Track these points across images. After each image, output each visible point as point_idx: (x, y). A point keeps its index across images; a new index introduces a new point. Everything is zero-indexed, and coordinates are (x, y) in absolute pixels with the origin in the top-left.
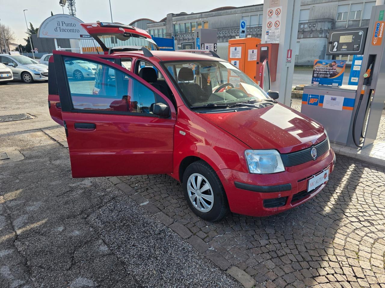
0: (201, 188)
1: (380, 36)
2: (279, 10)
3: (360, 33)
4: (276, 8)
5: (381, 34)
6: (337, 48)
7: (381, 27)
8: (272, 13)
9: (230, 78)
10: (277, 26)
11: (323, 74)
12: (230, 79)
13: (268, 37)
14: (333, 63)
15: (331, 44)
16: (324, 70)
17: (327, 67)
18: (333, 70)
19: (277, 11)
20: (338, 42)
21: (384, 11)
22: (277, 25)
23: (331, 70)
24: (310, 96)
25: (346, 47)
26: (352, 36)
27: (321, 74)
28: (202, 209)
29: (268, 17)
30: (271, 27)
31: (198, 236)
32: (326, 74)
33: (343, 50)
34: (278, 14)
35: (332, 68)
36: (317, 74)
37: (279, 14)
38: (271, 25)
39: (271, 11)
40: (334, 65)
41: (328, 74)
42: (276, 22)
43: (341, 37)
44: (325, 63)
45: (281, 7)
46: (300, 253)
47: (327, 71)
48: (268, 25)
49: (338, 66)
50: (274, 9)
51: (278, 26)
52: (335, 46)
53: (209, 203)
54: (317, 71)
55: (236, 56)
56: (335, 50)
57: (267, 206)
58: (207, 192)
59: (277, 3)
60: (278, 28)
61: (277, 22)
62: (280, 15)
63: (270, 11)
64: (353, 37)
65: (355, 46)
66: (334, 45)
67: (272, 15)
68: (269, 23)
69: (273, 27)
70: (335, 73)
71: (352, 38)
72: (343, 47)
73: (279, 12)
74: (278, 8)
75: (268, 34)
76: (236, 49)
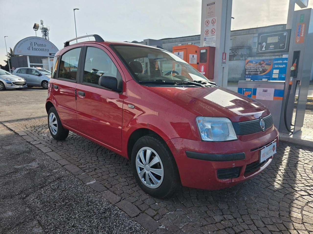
0: (150, 162)
1: (302, 35)
2: (214, 20)
3: (285, 34)
4: (212, 18)
5: (302, 34)
6: (265, 48)
7: (302, 28)
8: (208, 23)
10: (213, 33)
11: (254, 71)
13: (206, 42)
14: (261, 62)
15: (260, 44)
16: (254, 68)
17: (257, 65)
18: (263, 68)
19: (212, 21)
20: (266, 42)
21: (303, 15)
23: (261, 68)
24: (245, 90)
25: (273, 46)
26: (278, 37)
27: (252, 71)
28: (152, 185)
29: (205, 26)
30: (208, 34)
31: (147, 214)
32: (256, 71)
33: (271, 49)
34: (214, 23)
35: (261, 66)
36: (249, 71)
37: (215, 23)
38: (208, 32)
40: (263, 64)
41: (258, 71)
42: (212, 30)
43: (268, 38)
44: (255, 63)
45: (216, 18)
46: (259, 228)
47: (257, 69)
48: (206, 32)
49: (267, 64)
50: (210, 19)
51: (214, 33)
52: (263, 46)
53: (158, 177)
54: (249, 69)
56: (264, 49)
57: (221, 177)
58: (156, 166)
59: (213, 14)
60: (214, 35)
61: (213, 30)
62: (215, 24)
63: (207, 21)
65: (281, 45)
66: (263, 45)
67: (208, 24)
68: (207, 31)
69: (210, 34)
70: (264, 70)
71: (278, 38)
72: (271, 47)
73: (215, 22)
74: (214, 18)
75: (206, 40)
76: (179, 54)
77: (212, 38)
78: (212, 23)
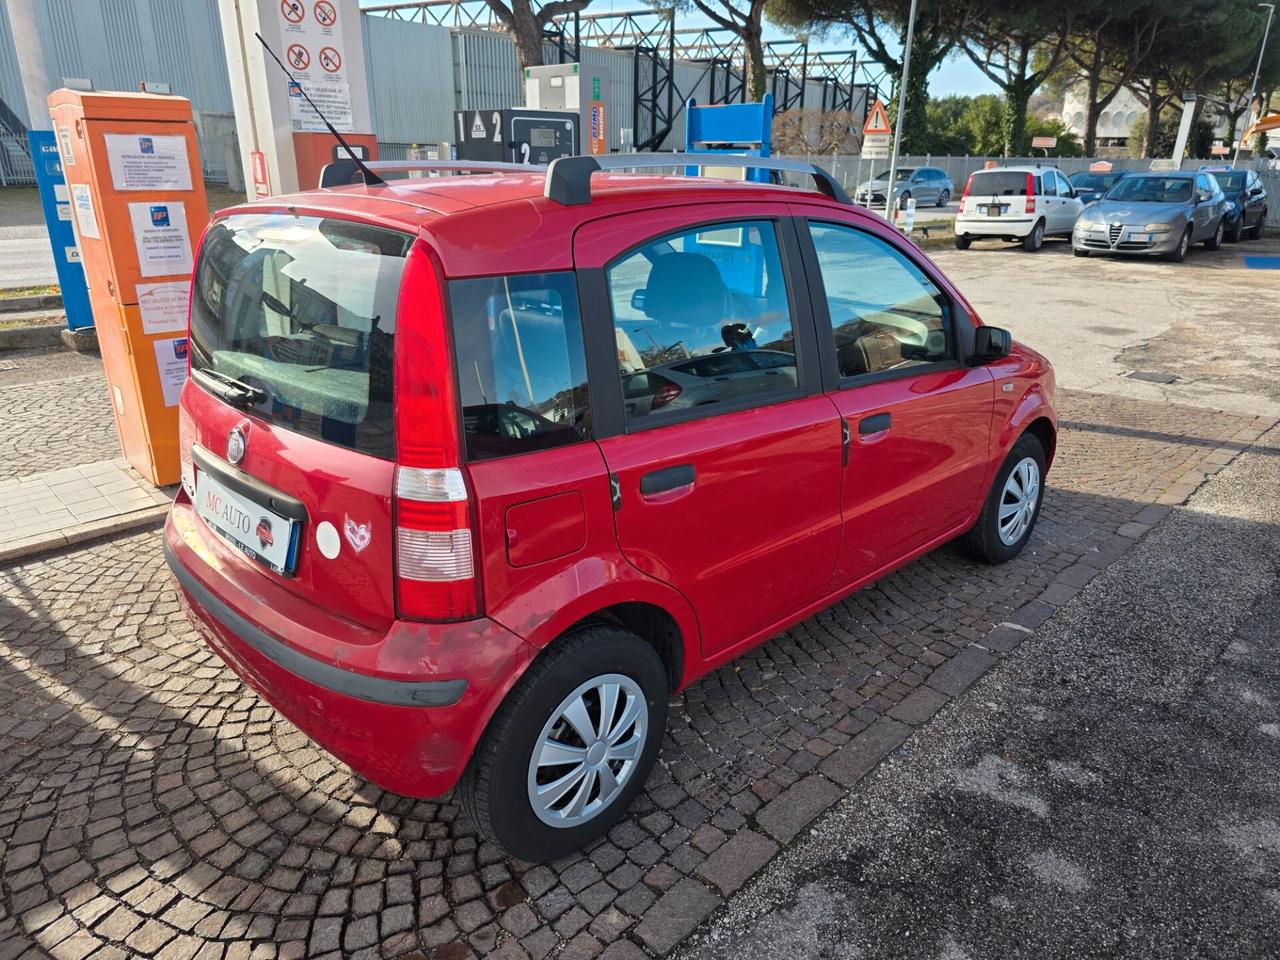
1: (601, 137)
2: (327, 8)
3: (568, 126)
5: (601, 132)
6: (529, 160)
7: (599, 115)
8: (300, 12)
9: (141, 289)
10: (331, 67)
12: (139, 294)
13: (301, 105)
15: (515, 148)
19: (318, 11)
20: (529, 144)
21: (598, 80)
22: (331, 64)
25: (545, 159)
26: (553, 130)
29: (284, 24)
30: (306, 66)
34: (328, 22)
37: (333, 22)
38: (305, 58)
39: (294, 2)
42: (323, 51)
43: (533, 130)
48: (293, 57)
51: (338, 68)
52: (524, 155)
55: (158, 180)
60: (339, 78)
61: (330, 53)
62: (336, 28)
63: (291, 2)
64: (558, 134)
65: (563, 158)
66: (523, 152)
67: (301, 18)
68: (296, 50)
69: (316, 68)
71: (553, 135)
72: (541, 158)
73: (332, 17)
76: (147, 148)
77: (334, 91)
78: (321, 19)
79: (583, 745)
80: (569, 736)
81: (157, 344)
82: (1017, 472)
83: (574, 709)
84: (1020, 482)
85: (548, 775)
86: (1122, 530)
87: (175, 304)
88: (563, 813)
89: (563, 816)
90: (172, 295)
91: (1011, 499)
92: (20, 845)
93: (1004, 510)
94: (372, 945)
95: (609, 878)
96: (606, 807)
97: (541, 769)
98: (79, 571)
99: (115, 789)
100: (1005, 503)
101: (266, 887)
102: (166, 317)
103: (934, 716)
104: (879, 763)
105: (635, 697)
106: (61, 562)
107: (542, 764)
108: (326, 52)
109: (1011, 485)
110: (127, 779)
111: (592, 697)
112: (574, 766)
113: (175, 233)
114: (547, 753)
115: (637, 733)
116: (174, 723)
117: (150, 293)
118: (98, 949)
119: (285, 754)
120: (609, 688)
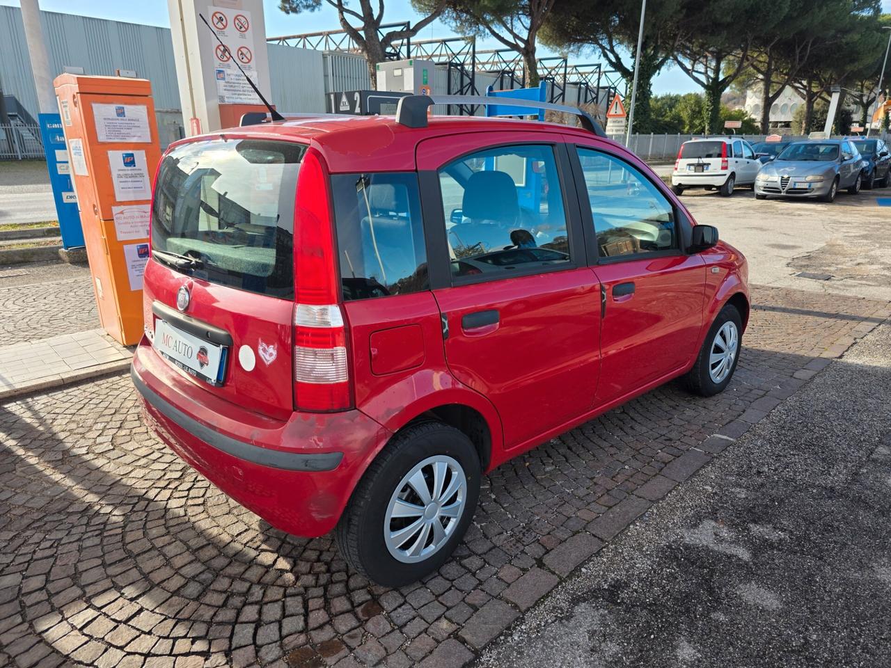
2: (243, 20)
4: (235, 12)
8: (224, 22)
9: (115, 210)
10: (245, 60)
12: (114, 212)
19: (237, 22)
22: (245, 58)
30: (228, 59)
34: (243, 29)
37: (246, 30)
39: (221, 15)
42: (239, 50)
45: (247, 14)
50: (229, 14)
51: (250, 61)
55: (128, 135)
59: (236, 0)
60: (250, 67)
61: (244, 51)
62: (249, 34)
63: (218, 15)
67: (225, 27)
73: (246, 26)
74: (240, 12)
75: (224, 79)
76: (121, 113)
78: (238, 27)
79: (423, 505)
80: (413, 498)
81: (126, 247)
82: (722, 332)
83: (416, 478)
84: (724, 339)
85: (398, 524)
86: (797, 375)
87: (139, 220)
88: (408, 553)
89: (408, 555)
90: (136, 214)
91: (718, 350)
92: (32, 576)
93: (714, 358)
94: (276, 642)
95: (440, 599)
96: (437, 550)
97: (393, 519)
98: (71, 401)
99: (97, 540)
100: (714, 353)
101: (201, 604)
102: (132, 229)
103: (667, 495)
104: (629, 525)
105: (458, 473)
106: (59, 395)
107: (393, 516)
108: (242, 49)
109: (718, 340)
110: (105, 534)
111: (428, 471)
112: (417, 518)
113: (139, 172)
114: (397, 508)
115: (459, 499)
116: (137, 498)
117: (122, 213)
118: (86, 643)
119: (213, 518)
120: (440, 464)
